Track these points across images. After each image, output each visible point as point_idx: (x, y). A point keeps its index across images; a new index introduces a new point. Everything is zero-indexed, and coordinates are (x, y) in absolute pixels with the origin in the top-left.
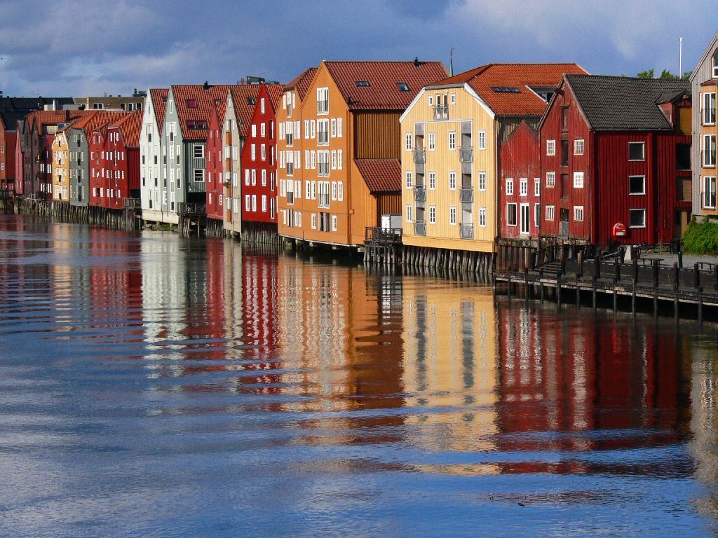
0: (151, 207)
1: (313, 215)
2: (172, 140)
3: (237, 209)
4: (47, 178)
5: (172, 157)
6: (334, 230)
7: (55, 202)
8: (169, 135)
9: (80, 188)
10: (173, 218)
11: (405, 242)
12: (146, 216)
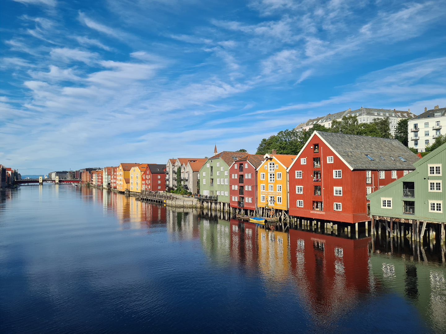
4: (92, 181)
5: (106, 178)
7: (93, 185)
8: (106, 174)
9: (96, 182)
10: (106, 187)
11: (130, 191)
12: (104, 187)
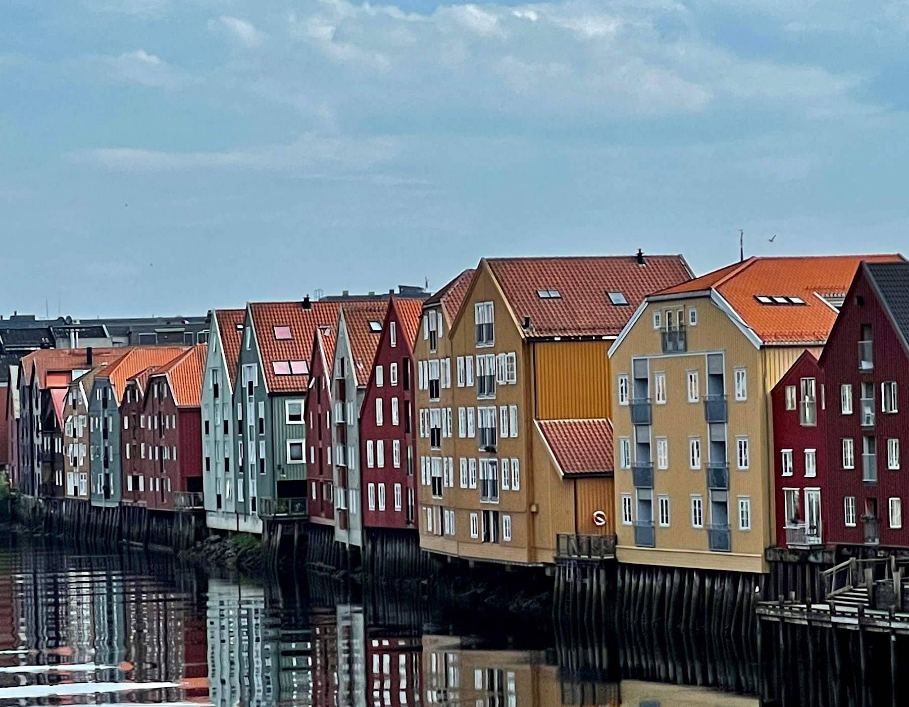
0: (219, 506)
1: (473, 515)
2: (251, 393)
3: (354, 508)
5: (251, 421)
6: (507, 538)
7: (67, 501)
8: (245, 385)
9: (107, 476)
10: (254, 525)
11: (624, 557)
12: (213, 522)
